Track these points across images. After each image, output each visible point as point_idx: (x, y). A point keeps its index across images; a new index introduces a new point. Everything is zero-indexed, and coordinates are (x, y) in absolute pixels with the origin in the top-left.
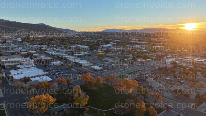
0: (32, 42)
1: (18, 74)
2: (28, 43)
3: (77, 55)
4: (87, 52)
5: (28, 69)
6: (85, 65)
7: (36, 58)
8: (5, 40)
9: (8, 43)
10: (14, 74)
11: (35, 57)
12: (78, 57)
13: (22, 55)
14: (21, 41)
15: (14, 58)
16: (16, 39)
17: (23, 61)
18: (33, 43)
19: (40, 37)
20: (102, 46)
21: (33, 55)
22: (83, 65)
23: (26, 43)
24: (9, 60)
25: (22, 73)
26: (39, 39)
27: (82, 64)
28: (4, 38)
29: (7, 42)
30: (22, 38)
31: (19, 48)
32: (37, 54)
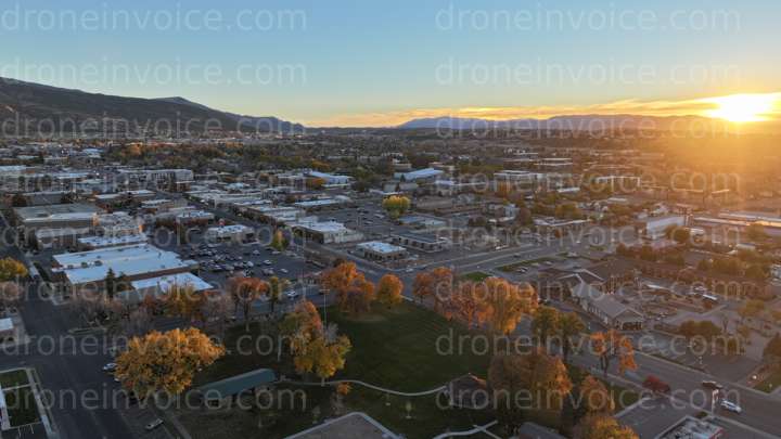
0: (140, 162)
1: (84, 265)
2: (123, 164)
3: (304, 204)
4: (342, 194)
5: (120, 250)
6: (337, 240)
7: (151, 215)
8: (41, 155)
9: (49, 163)
10: (71, 268)
11: (149, 211)
12: (310, 211)
13: (100, 203)
14: (98, 156)
15: (71, 211)
16: (80, 150)
17: (105, 224)
18: (141, 165)
19: (170, 146)
20: (403, 177)
21: (140, 205)
22: (329, 241)
23: (114, 164)
24: (52, 217)
25: (98, 264)
26: (165, 150)
27: (326, 236)
28: (36, 148)
29: (46, 160)
30: (103, 148)
31: (90, 181)
32: (156, 202)
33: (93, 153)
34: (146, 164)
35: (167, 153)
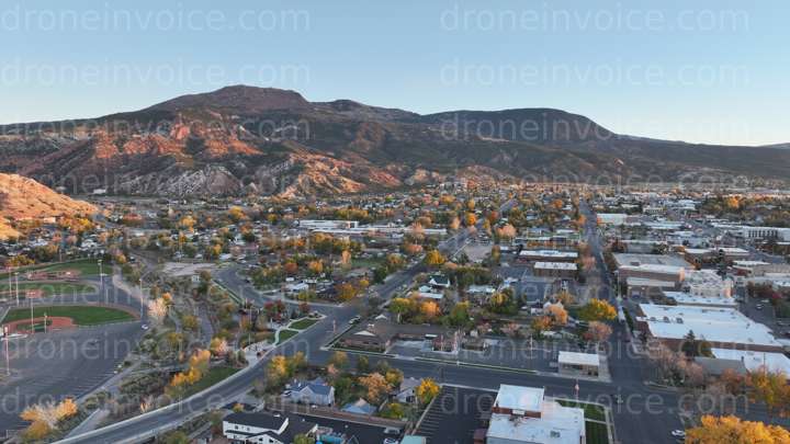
0: (737, 216)
1: (666, 320)
2: (717, 217)
5: (704, 311)
7: (743, 278)
8: (641, 204)
9: (646, 213)
10: (653, 319)
11: (741, 273)
13: (689, 258)
14: (693, 208)
15: (660, 263)
16: (676, 201)
17: (692, 281)
18: (737, 220)
19: (775, 199)
21: (731, 264)
23: (708, 217)
24: (644, 267)
25: (680, 321)
26: (769, 204)
28: (637, 198)
29: (644, 210)
30: (698, 200)
31: (682, 233)
32: (751, 263)
33: (689, 205)
34: (743, 219)
35: (770, 207)
